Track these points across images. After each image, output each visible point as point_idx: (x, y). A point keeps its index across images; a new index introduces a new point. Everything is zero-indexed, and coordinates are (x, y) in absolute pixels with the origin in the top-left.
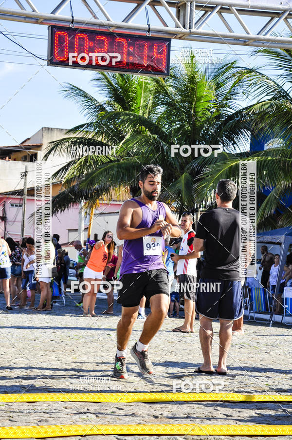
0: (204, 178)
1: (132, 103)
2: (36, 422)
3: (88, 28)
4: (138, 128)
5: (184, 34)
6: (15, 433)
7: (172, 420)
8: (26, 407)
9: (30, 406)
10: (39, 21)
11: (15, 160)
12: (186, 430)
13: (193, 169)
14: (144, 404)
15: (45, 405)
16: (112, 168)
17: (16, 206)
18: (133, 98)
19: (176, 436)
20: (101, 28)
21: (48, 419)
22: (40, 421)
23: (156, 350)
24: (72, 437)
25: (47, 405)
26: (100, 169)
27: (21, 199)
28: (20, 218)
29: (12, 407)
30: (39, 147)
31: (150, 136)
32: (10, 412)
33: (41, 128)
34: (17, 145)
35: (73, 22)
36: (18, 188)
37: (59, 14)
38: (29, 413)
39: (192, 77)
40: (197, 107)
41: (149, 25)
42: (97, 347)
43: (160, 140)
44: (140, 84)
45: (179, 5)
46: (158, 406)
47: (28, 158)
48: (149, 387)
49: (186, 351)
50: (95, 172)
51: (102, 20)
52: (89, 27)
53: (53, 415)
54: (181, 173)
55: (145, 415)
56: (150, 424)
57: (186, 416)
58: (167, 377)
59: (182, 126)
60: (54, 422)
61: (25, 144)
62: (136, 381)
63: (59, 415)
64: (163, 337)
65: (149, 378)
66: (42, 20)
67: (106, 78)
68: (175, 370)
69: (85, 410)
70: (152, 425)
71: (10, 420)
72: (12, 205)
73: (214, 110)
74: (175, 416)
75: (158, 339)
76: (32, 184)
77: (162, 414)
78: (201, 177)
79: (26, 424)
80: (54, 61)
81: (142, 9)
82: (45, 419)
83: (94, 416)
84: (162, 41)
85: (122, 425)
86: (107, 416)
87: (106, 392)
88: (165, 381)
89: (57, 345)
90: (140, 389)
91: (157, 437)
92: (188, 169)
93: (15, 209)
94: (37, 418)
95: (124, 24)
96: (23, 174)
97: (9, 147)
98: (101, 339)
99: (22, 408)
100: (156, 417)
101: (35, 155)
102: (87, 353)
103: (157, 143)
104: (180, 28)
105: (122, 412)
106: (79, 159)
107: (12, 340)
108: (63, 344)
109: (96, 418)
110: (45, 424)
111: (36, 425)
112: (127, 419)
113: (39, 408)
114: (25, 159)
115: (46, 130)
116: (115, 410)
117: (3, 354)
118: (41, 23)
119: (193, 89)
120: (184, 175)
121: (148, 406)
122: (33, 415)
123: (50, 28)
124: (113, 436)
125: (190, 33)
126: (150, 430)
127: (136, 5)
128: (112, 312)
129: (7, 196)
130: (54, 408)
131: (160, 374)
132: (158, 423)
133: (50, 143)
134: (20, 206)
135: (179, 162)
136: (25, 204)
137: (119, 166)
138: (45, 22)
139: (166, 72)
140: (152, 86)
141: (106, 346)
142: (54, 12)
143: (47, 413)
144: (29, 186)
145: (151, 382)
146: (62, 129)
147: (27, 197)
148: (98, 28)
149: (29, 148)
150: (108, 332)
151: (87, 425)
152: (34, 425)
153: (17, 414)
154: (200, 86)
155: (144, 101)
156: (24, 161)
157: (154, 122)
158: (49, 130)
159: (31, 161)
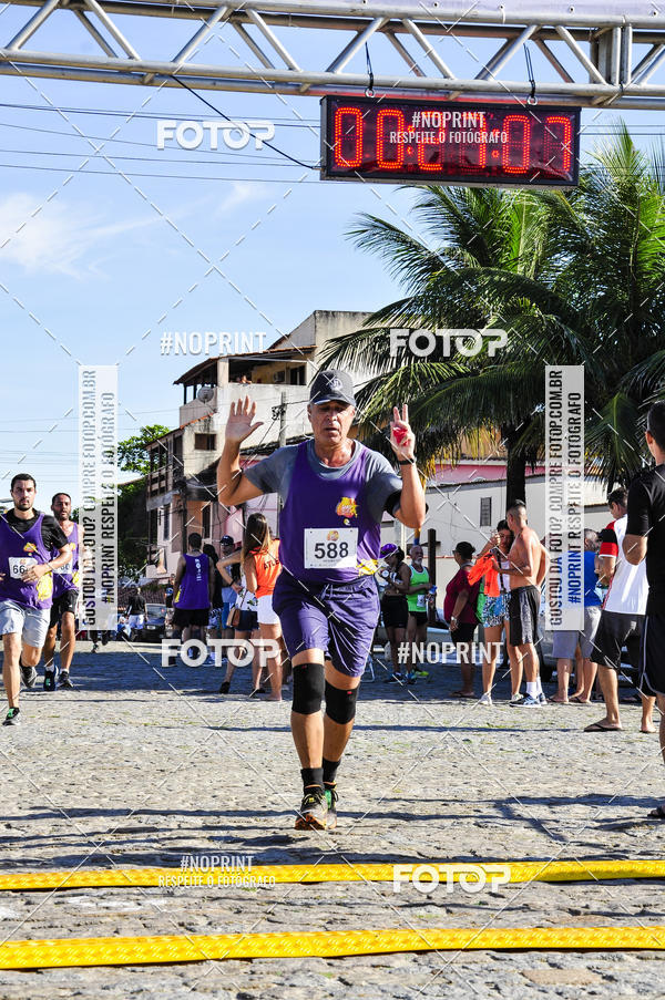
1: (499, 250)
2: (322, 923)
3: (403, 96)
4: (515, 302)
5: (609, 95)
6: (279, 947)
7: (609, 919)
8: (300, 893)
9: (309, 891)
10: (303, 89)
11: (259, 382)
12: (640, 939)
13: (636, 384)
14: (547, 886)
15: (339, 888)
16: (461, 390)
18: (502, 239)
19: (619, 953)
20: (431, 94)
21: (347, 917)
22: (330, 922)
23: (568, 770)
24: (399, 955)
25: (344, 889)
26: (436, 392)
28: (273, 501)
29: (271, 893)
30: (309, 351)
31: (540, 317)
32: (270, 903)
33: (311, 313)
34: (263, 350)
35: (371, 85)
37: (343, 71)
38: (307, 905)
39: (630, 188)
40: (640, 252)
41: (532, 81)
42: (442, 767)
43: (563, 326)
44: (517, 210)
45: (597, 35)
46: (579, 889)
47: (287, 377)
48: (557, 849)
49: (634, 772)
50: (425, 400)
51: (433, 77)
52: (406, 94)
53: (358, 911)
54: (610, 393)
55: (550, 909)
56: (562, 927)
57: (639, 910)
58: (596, 828)
59: (609, 295)
60: (358, 924)
61: (281, 347)
62: (529, 837)
63: (370, 909)
64: (583, 744)
65: (556, 829)
66: (308, 85)
67: (444, 199)
68: (613, 813)
69: (424, 899)
70: (567, 929)
71: (269, 920)
74: (616, 911)
75: (571, 749)
76: (297, 431)
77: (587, 907)
79: (301, 928)
80: (334, 169)
81: (518, 48)
82: (341, 917)
83: (442, 911)
84: (560, 114)
85: (502, 928)
86: (470, 911)
87: (464, 860)
88: (591, 837)
89: (359, 765)
90: (538, 854)
91: (580, 954)
92: (625, 385)
94: (323, 915)
95: (480, 83)
96: (277, 410)
98: (451, 749)
99: (292, 896)
100: (575, 913)
101: (302, 369)
102: (421, 780)
103: (556, 332)
104: (599, 82)
105: (502, 904)
106: (391, 374)
107: (267, 755)
108: (371, 762)
109: (446, 915)
110: (341, 927)
111: (322, 929)
112: (513, 916)
113: (328, 895)
114: (279, 379)
115: (321, 316)
116: (486, 898)
117: (249, 783)
118: (307, 93)
120: (616, 397)
121: (556, 888)
122: (315, 909)
123: (325, 101)
124: (485, 952)
125: (623, 92)
126: (578, 939)
127: (506, 40)
128: (472, 694)
130: (358, 894)
131: (580, 822)
132: (580, 925)
133: (332, 340)
135: (605, 371)
137: (477, 385)
138: (314, 89)
139: (571, 179)
140: (543, 212)
141: (462, 765)
142: (331, 69)
143: (345, 905)
145: (561, 838)
146: (355, 314)
148: (425, 94)
149: (288, 355)
150: (465, 735)
151: (428, 930)
152: (319, 930)
153: (282, 906)
154: (647, 207)
155: (526, 245)
156: (279, 383)
157: (549, 287)
158: (328, 315)
159: (294, 383)
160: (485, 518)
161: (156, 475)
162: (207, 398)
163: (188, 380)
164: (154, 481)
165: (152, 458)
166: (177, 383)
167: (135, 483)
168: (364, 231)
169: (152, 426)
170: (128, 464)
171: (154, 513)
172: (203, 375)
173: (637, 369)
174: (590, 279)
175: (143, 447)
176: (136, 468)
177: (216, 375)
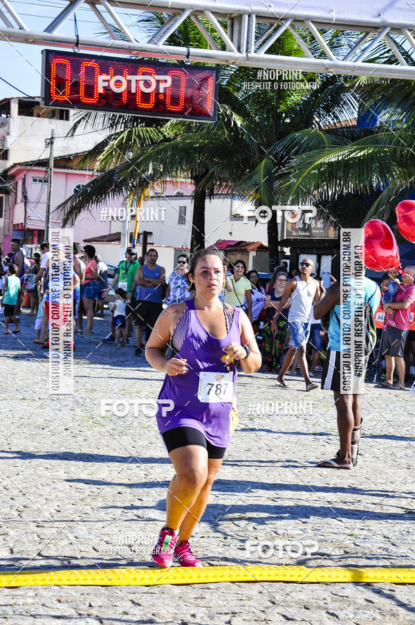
0: (289, 173)
11: (39, 116)
17: (40, 181)
27: (45, 172)
28: (44, 198)
36: (42, 157)
54: (260, 159)
72: (35, 180)
92: (270, 154)
93: (38, 185)
96: (48, 141)
114: (52, 116)
119: (279, 40)
120: (264, 161)
129: (29, 168)
134: (46, 181)
136: (51, 179)
147: (53, 170)
156: (51, 118)
159: (61, 118)
160: (182, 219)
162: (3, 125)
173: (278, 144)
177: (9, 109)
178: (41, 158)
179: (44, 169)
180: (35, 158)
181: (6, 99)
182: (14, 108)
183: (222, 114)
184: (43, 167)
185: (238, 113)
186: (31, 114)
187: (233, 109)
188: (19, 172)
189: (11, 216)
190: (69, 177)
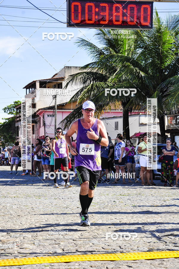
0: (169, 94)
1: (120, 48)
4: (125, 64)
11: (49, 88)
13: (162, 88)
17: (51, 116)
18: (121, 45)
27: (53, 112)
28: (53, 123)
30: (63, 79)
31: (133, 68)
33: (64, 67)
34: (50, 78)
39: (159, 29)
47: (57, 86)
54: (154, 91)
59: (153, 61)
61: (55, 77)
67: (103, 33)
72: (48, 116)
73: (174, 49)
76: (60, 102)
78: (167, 94)
80: (71, 23)
92: (159, 88)
93: (50, 118)
96: (54, 96)
97: (45, 80)
101: (61, 84)
103: (138, 73)
106: (88, 86)
114: (54, 87)
115: (67, 68)
119: (160, 36)
120: (156, 92)
129: (45, 110)
133: (70, 76)
134: (53, 116)
135: (152, 84)
136: (56, 115)
144: (58, 103)
146: (77, 67)
147: (57, 110)
149: (57, 79)
154: (165, 34)
155: (128, 46)
156: (54, 88)
157: (135, 59)
158: (69, 67)
159: (59, 88)
160: (117, 127)
161: (18, 116)
162: (33, 93)
163: (27, 87)
164: (18, 117)
165: (17, 111)
166: (24, 88)
167: (12, 118)
168: (79, 42)
169: (17, 101)
170: (10, 112)
171: (18, 127)
172: (31, 86)
173: (163, 83)
174: (148, 57)
175: (14, 107)
176: (12, 113)
177: (35, 86)
178: (51, 106)
179: (52, 110)
180: (48, 106)
181: (34, 81)
182: (38, 85)
183: (135, 72)
184: (52, 109)
185: (142, 71)
186: (45, 87)
187: (140, 70)
188: (41, 112)
189: (39, 133)
190: (64, 114)
